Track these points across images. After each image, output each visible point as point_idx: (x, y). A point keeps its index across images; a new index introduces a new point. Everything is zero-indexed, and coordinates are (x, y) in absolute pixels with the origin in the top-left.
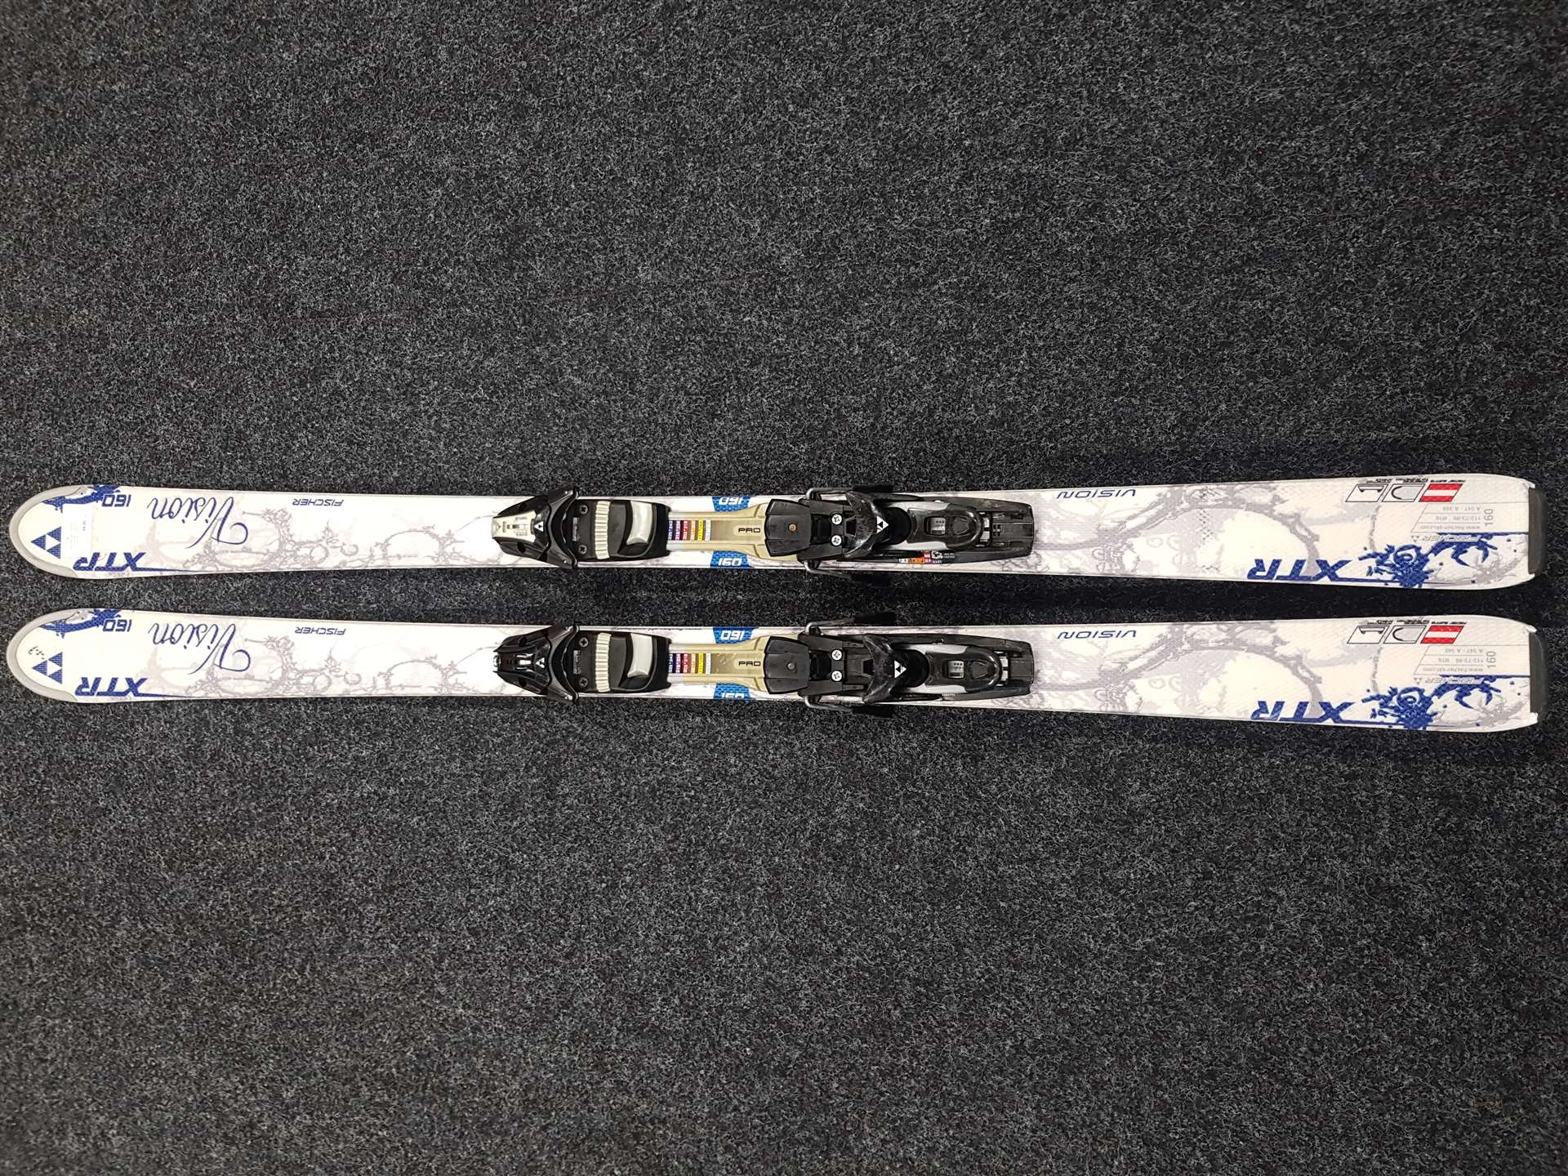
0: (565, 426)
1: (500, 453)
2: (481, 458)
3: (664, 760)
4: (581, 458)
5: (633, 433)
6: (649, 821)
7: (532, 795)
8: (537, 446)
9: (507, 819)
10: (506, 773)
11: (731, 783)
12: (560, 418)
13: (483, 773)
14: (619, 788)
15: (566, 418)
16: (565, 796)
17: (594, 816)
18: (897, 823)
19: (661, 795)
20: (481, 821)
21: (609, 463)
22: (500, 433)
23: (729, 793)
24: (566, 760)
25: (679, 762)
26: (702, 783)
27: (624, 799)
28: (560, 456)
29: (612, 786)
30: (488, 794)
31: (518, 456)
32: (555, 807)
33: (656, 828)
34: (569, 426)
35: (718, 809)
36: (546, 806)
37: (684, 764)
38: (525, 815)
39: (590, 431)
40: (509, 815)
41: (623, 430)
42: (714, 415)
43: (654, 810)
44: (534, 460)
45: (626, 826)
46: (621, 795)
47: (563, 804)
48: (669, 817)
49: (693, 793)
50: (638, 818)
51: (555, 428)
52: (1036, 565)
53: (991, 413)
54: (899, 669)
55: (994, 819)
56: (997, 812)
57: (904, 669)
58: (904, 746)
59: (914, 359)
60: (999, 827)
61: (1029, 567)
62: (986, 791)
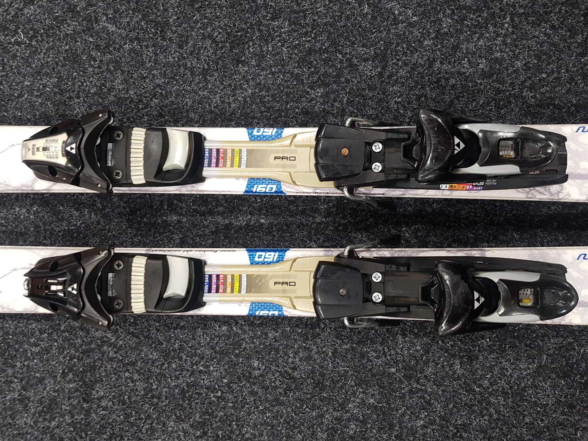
0: (99, 67)
1: (38, 90)
2: (21, 96)
3: (193, 364)
4: (115, 96)
5: (164, 75)
6: (179, 419)
7: (69, 398)
8: (73, 84)
9: (45, 420)
10: (44, 378)
11: (255, 384)
12: (95, 60)
13: (22, 380)
14: (151, 390)
15: (101, 61)
16: (100, 399)
17: (127, 416)
18: (403, 415)
19: (191, 397)
20: (20, 422)
21: (141, 101)
22: (39, 73)
23: (253, 393)
24: (101, 367)
25: (207, 367)
26: (228, 385)
27: (155, 400)
28: (95, 94)
29: (145, 389)
30: (28, 399)
31: (55, 94)
32: (90, 408)
33: (186, 426)
34: (104, 68)
35: (243, 407)
36: (83, 408)
37: (211, 368)
38: (63, 416)
39: (123, 72)
40: (48, 417)
41: (155, 72)
42: (239, 61)
43: (183, 409)
44: (70, 98)
45: (158, 424)
46: (153, 397)
47: (99, 406)
48: (198, 415)
49: (219, 394)
50: (168, 418)
51: (90, 69)
52: (559, 192)
53: (481, 66)
54: (478, 300)
55: (487, 409)
56: (489, 403)
57: (482, 300)
58: (409, 349)
59: (415, 18)
60: (491, 415)
61: (551, 194)
62: (480, 386)
